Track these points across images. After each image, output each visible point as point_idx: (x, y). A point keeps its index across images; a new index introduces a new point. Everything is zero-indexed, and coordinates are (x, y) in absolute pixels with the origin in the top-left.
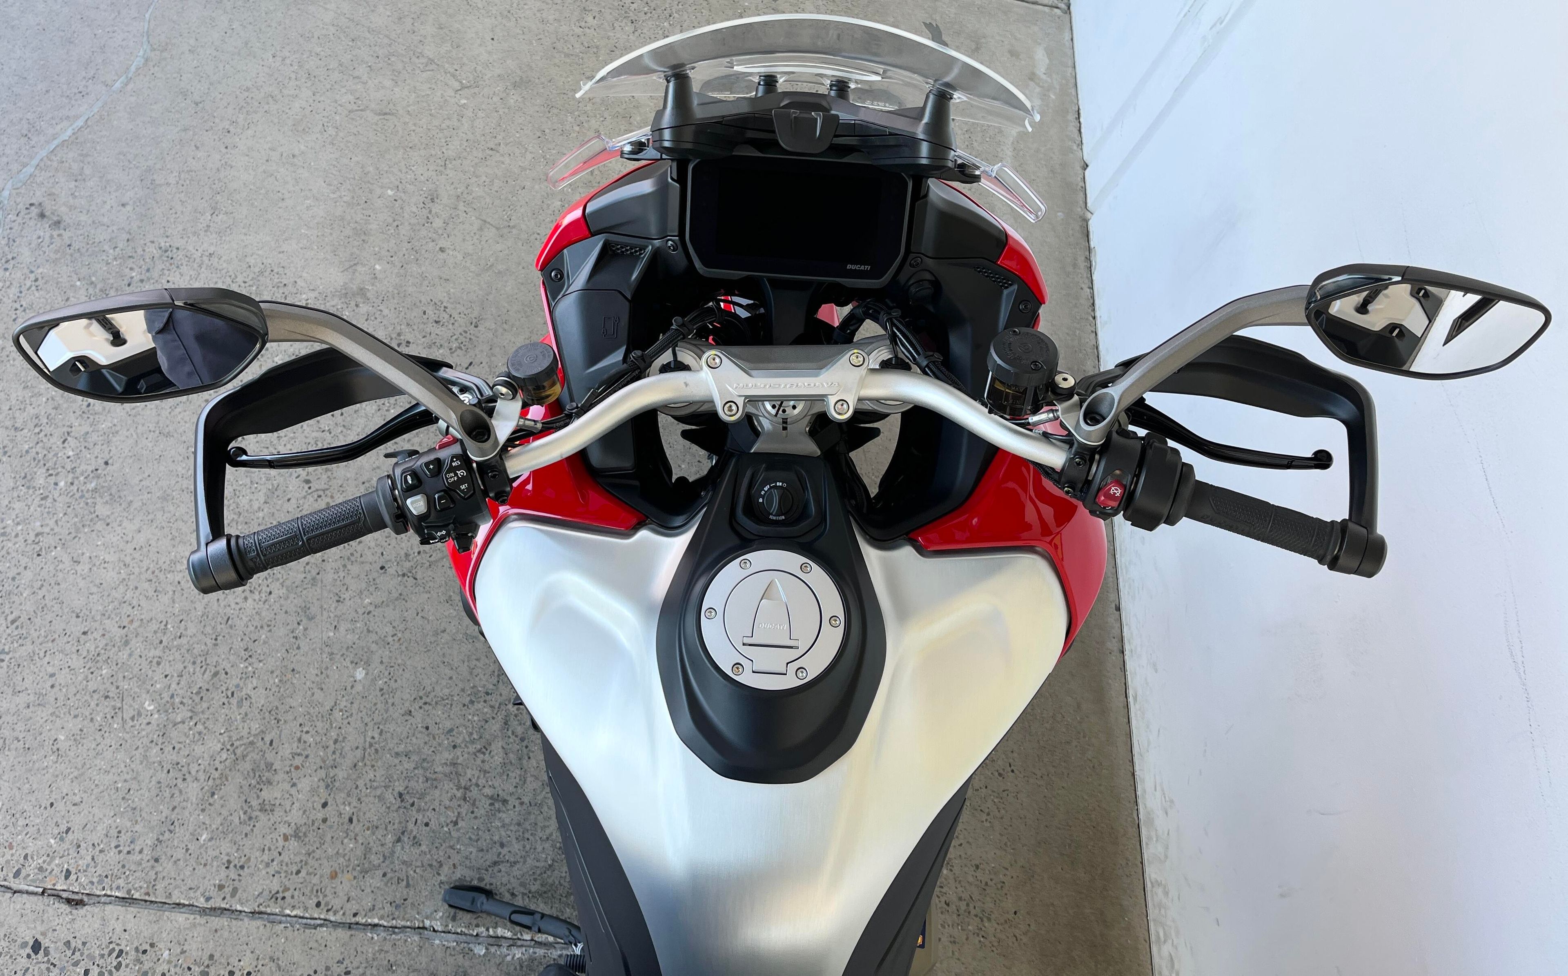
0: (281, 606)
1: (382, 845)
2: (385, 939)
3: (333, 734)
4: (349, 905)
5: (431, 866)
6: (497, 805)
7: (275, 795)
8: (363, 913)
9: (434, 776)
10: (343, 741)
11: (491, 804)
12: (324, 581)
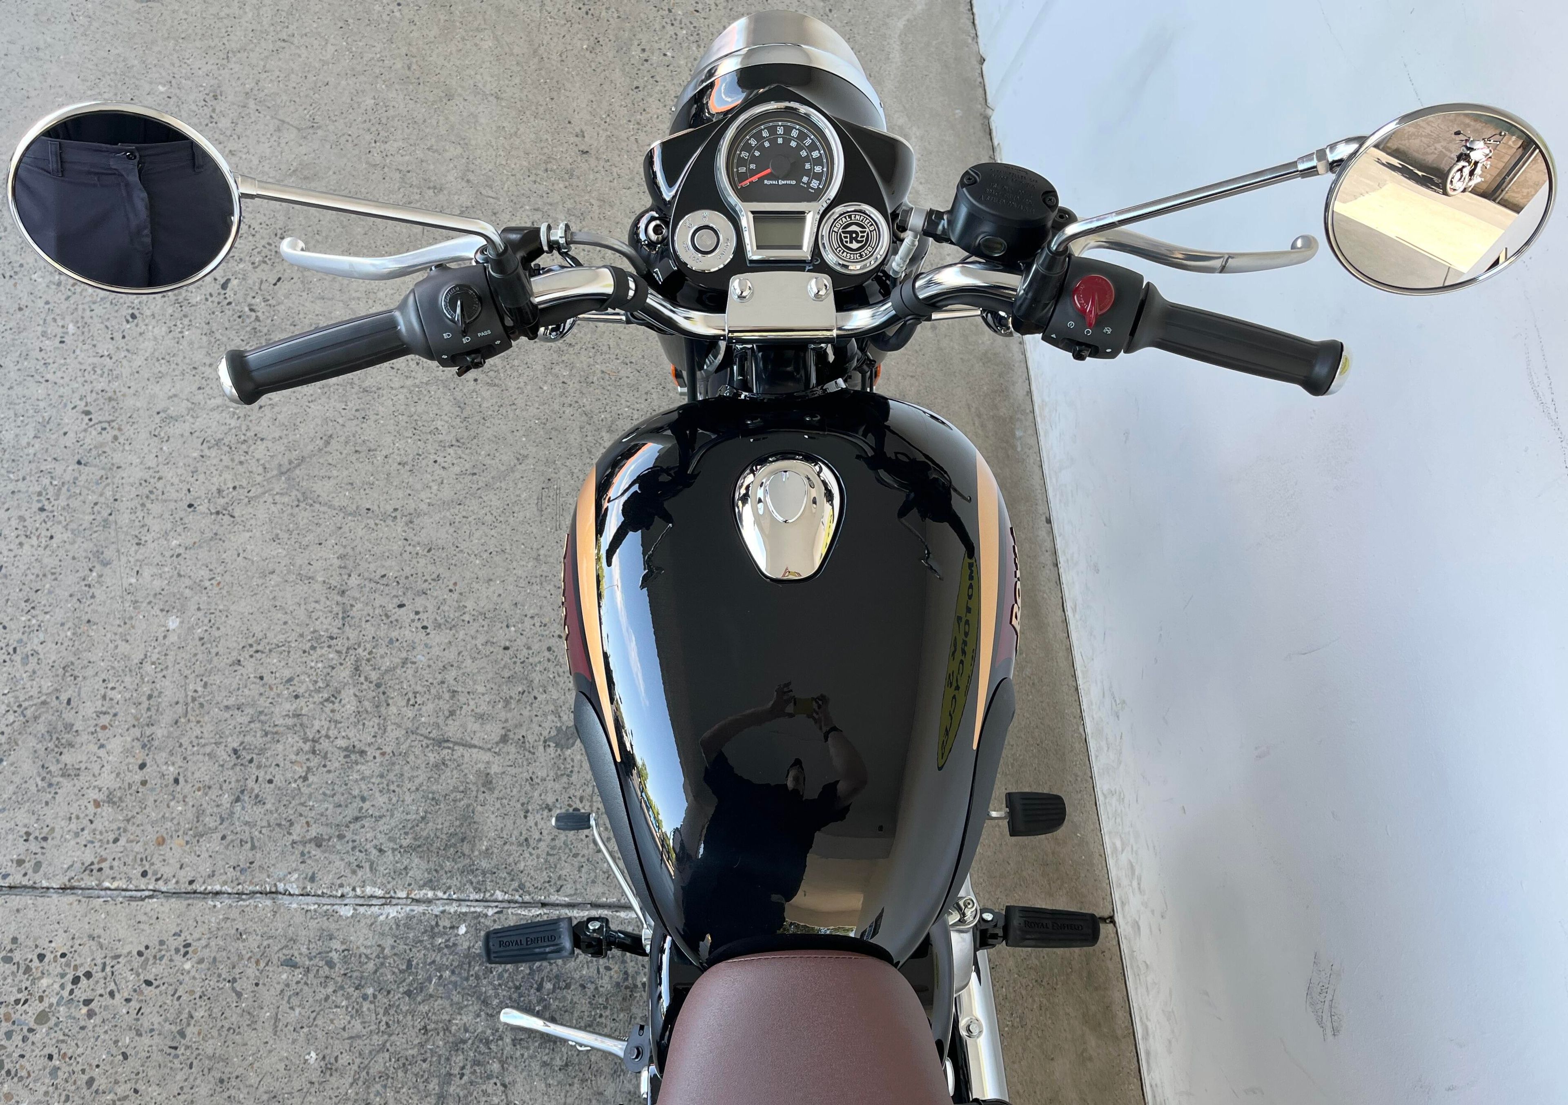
0: (67, 551)
1: (218, 806)
2: (231, 906)
3: (146, 689)
4: (182, 873)
5: (279, 825)
6: (353, 757)
7: (79, 758)
8: (201, 880)
9: (275, 729)
10: (159, 697)
11: (346, 757)
12: (119, 522)
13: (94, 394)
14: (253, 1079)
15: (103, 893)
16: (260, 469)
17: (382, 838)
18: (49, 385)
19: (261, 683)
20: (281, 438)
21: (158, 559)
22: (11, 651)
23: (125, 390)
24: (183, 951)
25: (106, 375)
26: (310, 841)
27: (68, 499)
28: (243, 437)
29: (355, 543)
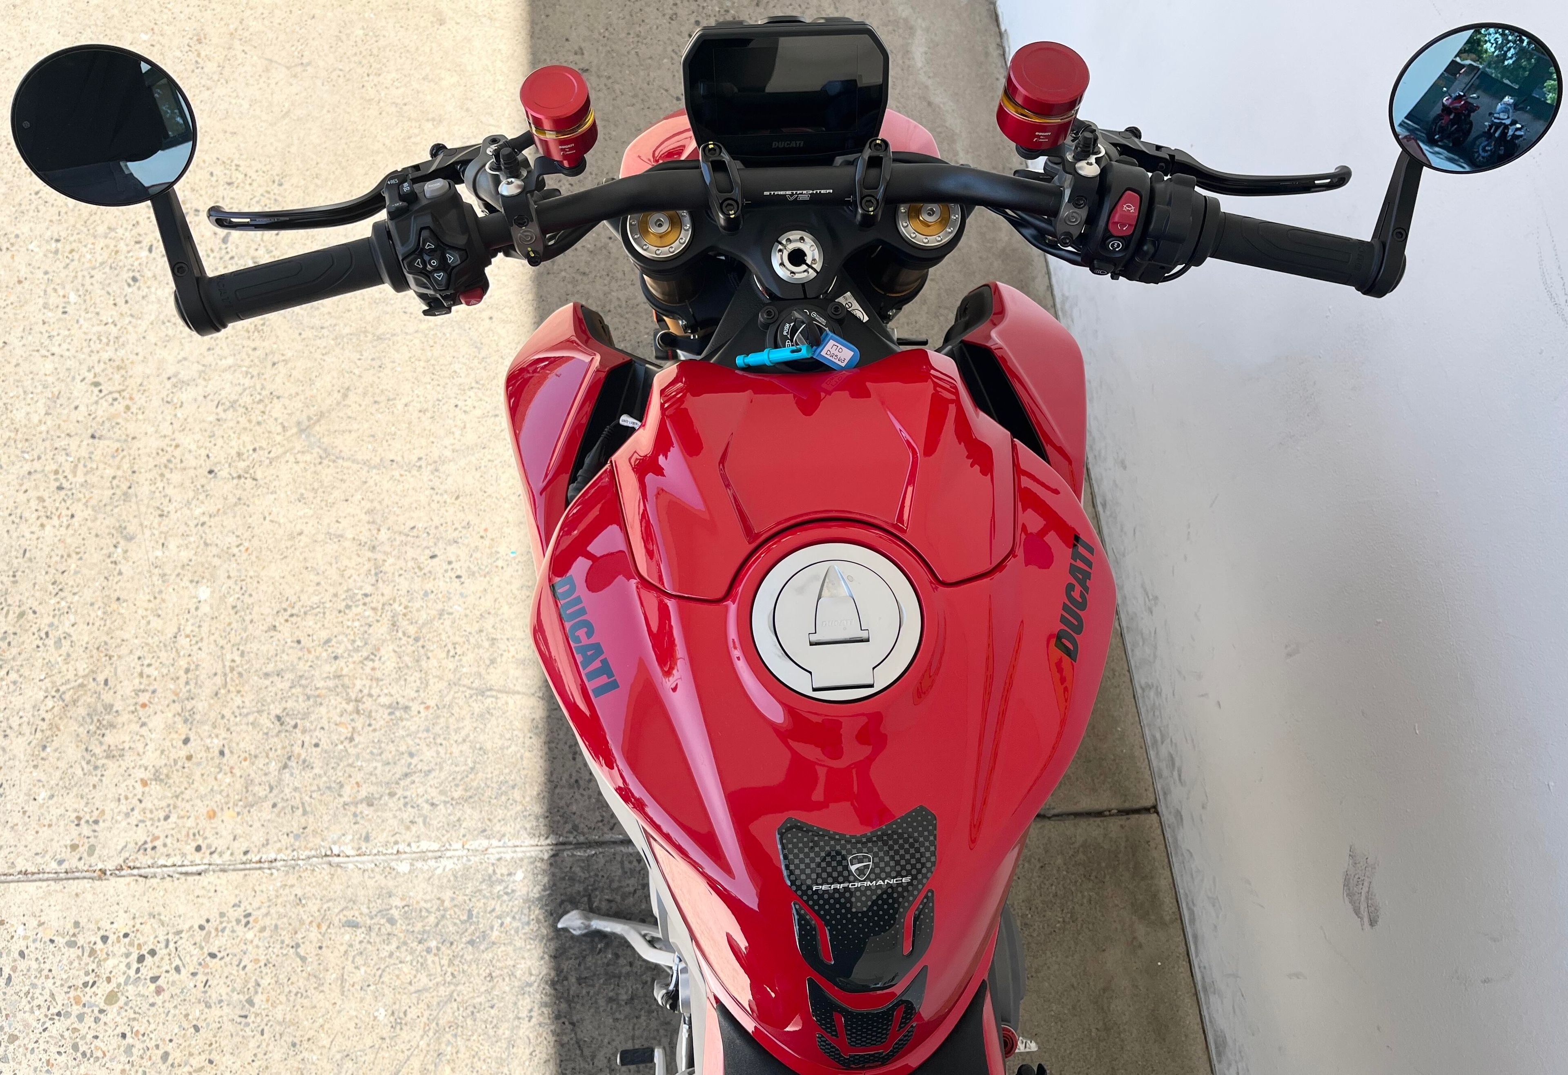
13: (102, 365)
14: (326, 1042)
15: (159, 870)
16: (279, 429)
17: (434, 792)
18: (56, 358)
19: (299, 646)
20: (297, 394)
21: (183, 528)
22: (44, 637)
23: (133, 357)
24: (244, 921)
25: (111, 343)
26: (361, 801)
27: (86, 474)
28: (258, 397)
29: (382, 497)
